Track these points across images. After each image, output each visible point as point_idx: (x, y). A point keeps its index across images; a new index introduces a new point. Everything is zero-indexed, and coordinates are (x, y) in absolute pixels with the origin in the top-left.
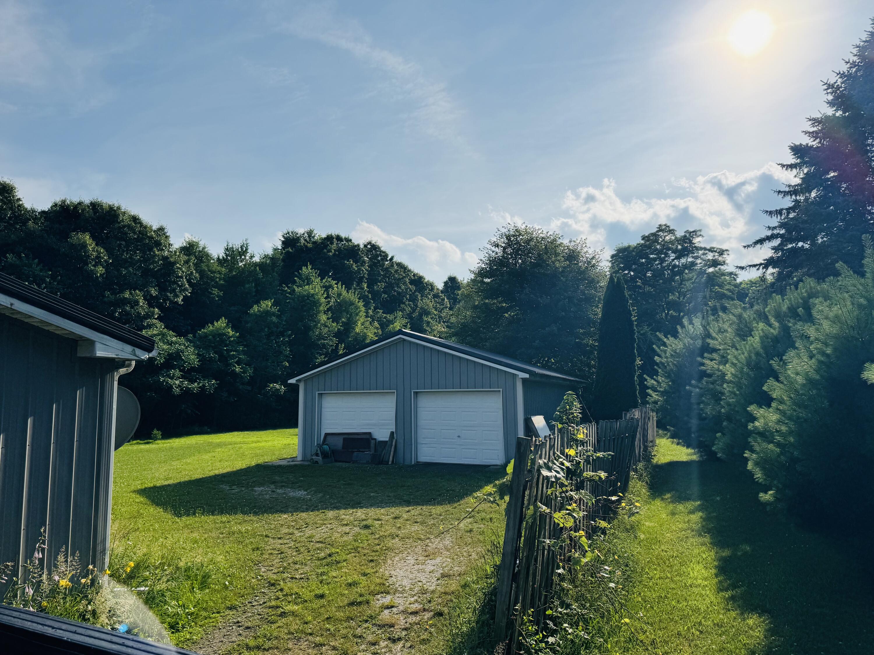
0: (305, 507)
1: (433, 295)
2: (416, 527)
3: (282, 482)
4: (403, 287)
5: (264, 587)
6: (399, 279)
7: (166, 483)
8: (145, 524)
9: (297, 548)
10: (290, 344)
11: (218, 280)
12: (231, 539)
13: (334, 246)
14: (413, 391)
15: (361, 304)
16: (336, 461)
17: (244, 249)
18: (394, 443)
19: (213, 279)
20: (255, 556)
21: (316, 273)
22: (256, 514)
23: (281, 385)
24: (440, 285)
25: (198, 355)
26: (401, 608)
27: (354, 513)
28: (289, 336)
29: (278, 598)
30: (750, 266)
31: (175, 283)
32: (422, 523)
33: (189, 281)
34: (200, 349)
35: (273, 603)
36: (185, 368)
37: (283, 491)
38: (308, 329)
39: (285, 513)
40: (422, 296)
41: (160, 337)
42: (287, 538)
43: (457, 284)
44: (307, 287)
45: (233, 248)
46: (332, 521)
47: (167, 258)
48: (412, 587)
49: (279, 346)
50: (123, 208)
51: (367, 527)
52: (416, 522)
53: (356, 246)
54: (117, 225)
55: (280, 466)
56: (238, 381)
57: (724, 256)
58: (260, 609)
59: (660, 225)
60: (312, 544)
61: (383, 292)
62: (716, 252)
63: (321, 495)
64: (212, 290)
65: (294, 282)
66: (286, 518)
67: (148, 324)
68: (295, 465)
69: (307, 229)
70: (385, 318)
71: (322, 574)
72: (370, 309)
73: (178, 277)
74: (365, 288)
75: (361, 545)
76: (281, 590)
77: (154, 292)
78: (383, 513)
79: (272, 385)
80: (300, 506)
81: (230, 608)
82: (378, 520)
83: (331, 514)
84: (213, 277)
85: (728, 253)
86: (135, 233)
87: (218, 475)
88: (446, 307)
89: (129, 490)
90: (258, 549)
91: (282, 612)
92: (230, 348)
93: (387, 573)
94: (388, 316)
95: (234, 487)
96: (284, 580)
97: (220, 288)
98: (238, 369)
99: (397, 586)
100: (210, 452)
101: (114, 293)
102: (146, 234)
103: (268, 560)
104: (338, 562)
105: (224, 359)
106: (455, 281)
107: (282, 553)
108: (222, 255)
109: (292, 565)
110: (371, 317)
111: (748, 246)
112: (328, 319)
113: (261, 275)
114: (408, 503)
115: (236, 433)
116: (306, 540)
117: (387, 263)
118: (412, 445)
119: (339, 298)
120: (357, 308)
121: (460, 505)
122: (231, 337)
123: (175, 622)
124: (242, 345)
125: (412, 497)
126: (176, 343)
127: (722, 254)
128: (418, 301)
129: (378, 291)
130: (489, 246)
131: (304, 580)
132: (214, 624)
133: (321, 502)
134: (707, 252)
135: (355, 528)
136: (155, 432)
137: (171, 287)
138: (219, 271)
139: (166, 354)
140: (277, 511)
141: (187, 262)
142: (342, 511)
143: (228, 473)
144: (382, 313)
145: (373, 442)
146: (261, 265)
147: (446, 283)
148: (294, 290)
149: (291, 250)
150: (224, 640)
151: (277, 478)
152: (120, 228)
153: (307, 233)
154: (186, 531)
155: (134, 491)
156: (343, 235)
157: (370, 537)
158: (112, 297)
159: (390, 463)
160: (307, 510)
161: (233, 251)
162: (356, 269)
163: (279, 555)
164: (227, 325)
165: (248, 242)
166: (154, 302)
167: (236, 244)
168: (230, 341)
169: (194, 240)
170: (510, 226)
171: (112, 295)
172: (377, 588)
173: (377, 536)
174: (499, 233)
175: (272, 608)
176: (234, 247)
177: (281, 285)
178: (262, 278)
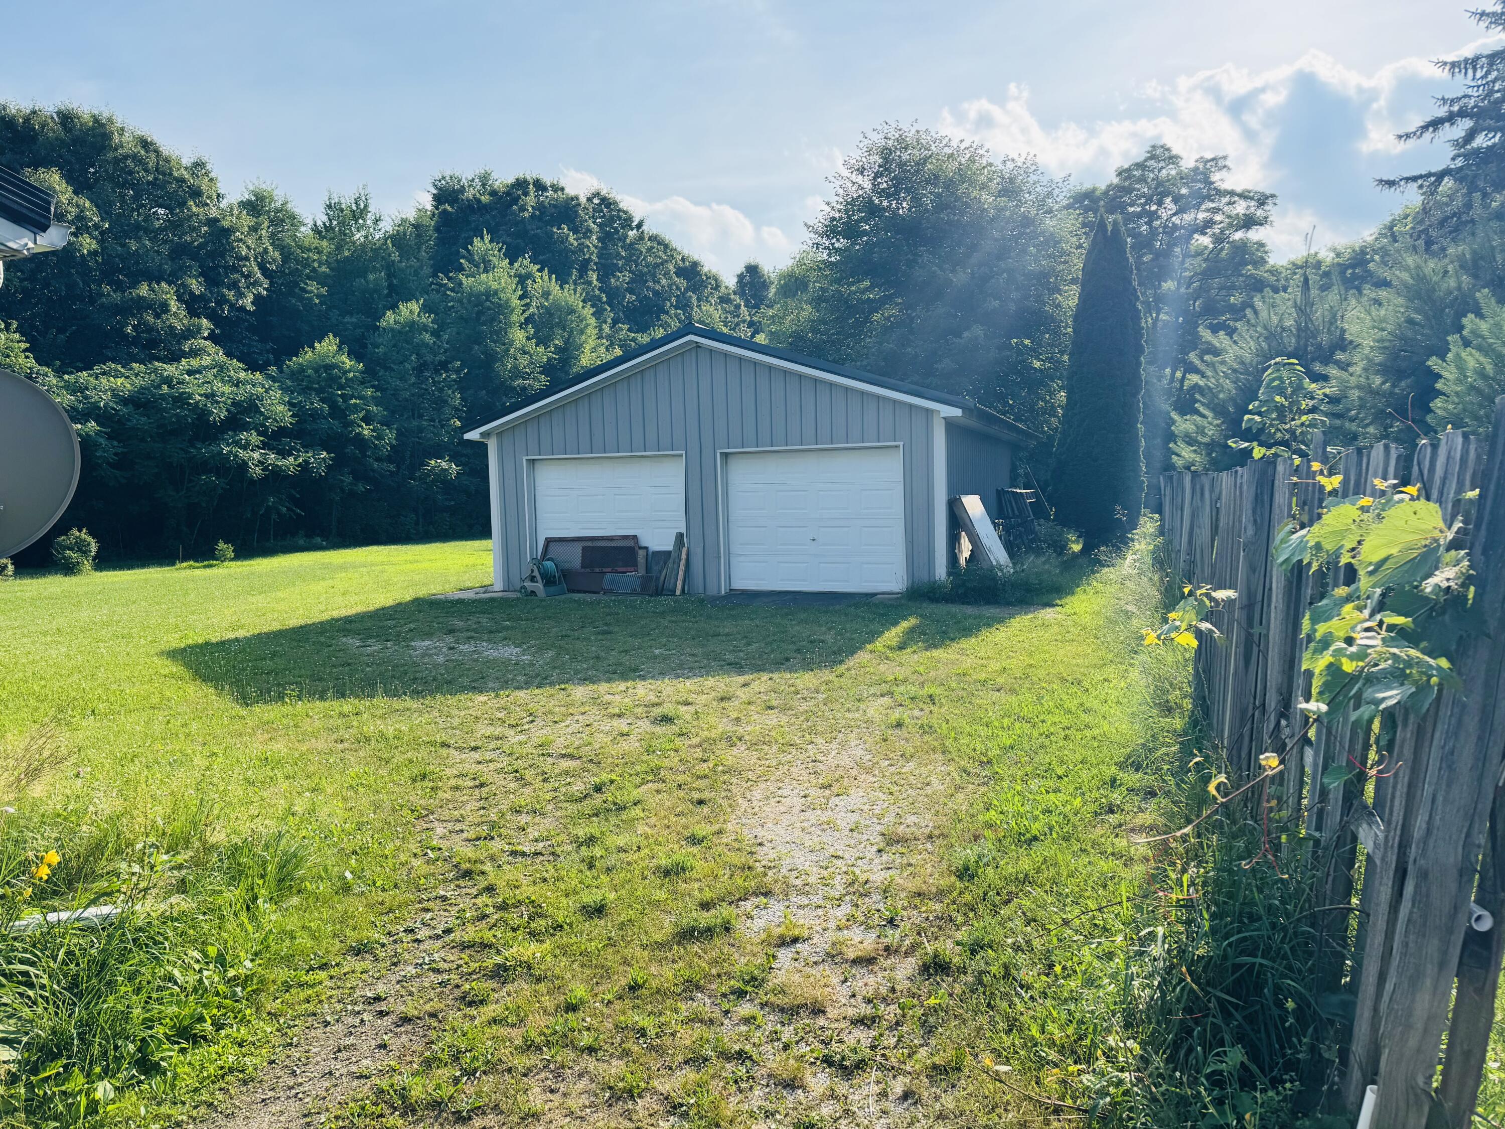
0: (522, 678)
1: (719, 297)
2: (772, 719)
3: (468, 630)
4: (664, 282)
5: (445, 881)
6: (657, 266)
7: (230, 636)
8: (168, 722)
9: (517, 771)
10: (462, 385)
11: (316, 265)
12: (362, 753)
13: (531, 200)
14: (718, 452)
15: (588, 311)
16: (571, 591)
17: (362, 206)
18: (684, 556)
19: (307, 263)
20: (418, 797)
21: (499, 251)
22: (416, 694)
23: (450, 461)
24: (730, 281)
25: (290, 404)
26: (821, 943)
27: (630, 691)
28: (458, 371)
29: (484, 916)
30: (1407, 179)
31: (235, 269)
32: (784, 709)
33: (262, 267)
34: (292, 393)
35: (471, 933)
36: (267, 428)
37: (473, 648)
38: (491, 358)
39: (481, 692)
40: (699, 300)
41: (215, 371)
42: (491, 747)
43: (760, 277)
44: (484, 276)
45: (340, 203)
46: (587, 708)
47: (216, 220)
48: (825, 873)
49: (441, 390)
50: (119, 120)
51: (666, 719)
52: (771, 708)
53: (572, 199)
54: (110, 155)
55: (460, 601)
56: (369, 453)
57: (1267, 207)
58: (438, 953)
59: (1154, 147)
60: (550, 760)
61: (627, 290)
62: (1252, 198)
63: (551, 654)
64: (306, 284)
65: (461, 269)
66: (485, 703)
67: (191, 350)
68: (492, 600)
69: (480, 171)
70: (634, 340)
71: (591, 840)
72: (605, 322)
73: (240, 258)
74: (595, 282)
75: (665, 763)
76: (490, 889)
77: (196, 286)
78: (691, 688)
79: (433, 462)
80: (511, 676)
81: (358, 951)
82: (686, 703)
83: (580, 692)
84: (307, 259)
85: (1274, 200)
86: (146, 170)
87: (338, 620)
88: (744, 321)
89: (152, 652)
90: (424, 777)
91: (499, 966)
92: (348, 391)
93: (747, 835)
94: (639, 336)
95: (370, 642)
96: (493, 858)
97: (322, 280)
98: (366, 432)
99: (784, 871)
100: (324, 579)
101: (119, 287)
102: (171, 174)
103: (450, 806)
104: (621, 808)
105: (339, 412)
106: (757, 272)
107: (482, 785)
108: (322, 219)
109: (508, 816)
110: (608, 337)
111: (1408, 136)
112: (528, 338)
113: (395, 256)
114: (738, 667)
115: (374, 548)
116: (534, 751)
117: (631, 233)
118: (719, 557)
119: (547, 299)
120: (581, 319)
121: (848, 670)
122: (349, 371)
123: (192, 1016)
124: (373, 387)
125: (742, 654)
126: (245, 382)
127: (1263, 204)
128: (692, 309)
129: (617, 288)
130: (845, 173)
131: (545, 858)
132: (311, 1007)
133: (554, 668)
134: (1236, 198)
135: (639, 723)
136: (221, 545)
137: (227, 277)
138: (316, 248)
139: (229, 402)
140: (463, 689)
141: (254, 229)
142: (603, 687)
143: (357, 615)
144: (629, 330)
145: (641, 553)
146: (397, 239)
147: (741, 277)
148: (461, 284)
149: (449, 209)
150: (340, 1068)
151: (458, 623)
152: (117, 161)
153: (480, 177)
154: (261, 737)
155: (162, 653)
156: (547, 180)
157: (678, 743)
158: (117, 297)
159: (678, 592)
160: (527, 685)
161: (342, 210)
162: (576, 244)
163: (477, 791)
164: (340, 348)
165: (368, 190)
166: (199, 307)
167: (347, 200)
168: (346, 379)
169: (264, 187)
170: (887, 127)
171: (115, 291)
172: (740, 881)
173: (695, 741)
174: (866, 142)
175: (468, 947)
176: (343, 201)
177: (435, 275)
178: (400, 262)
